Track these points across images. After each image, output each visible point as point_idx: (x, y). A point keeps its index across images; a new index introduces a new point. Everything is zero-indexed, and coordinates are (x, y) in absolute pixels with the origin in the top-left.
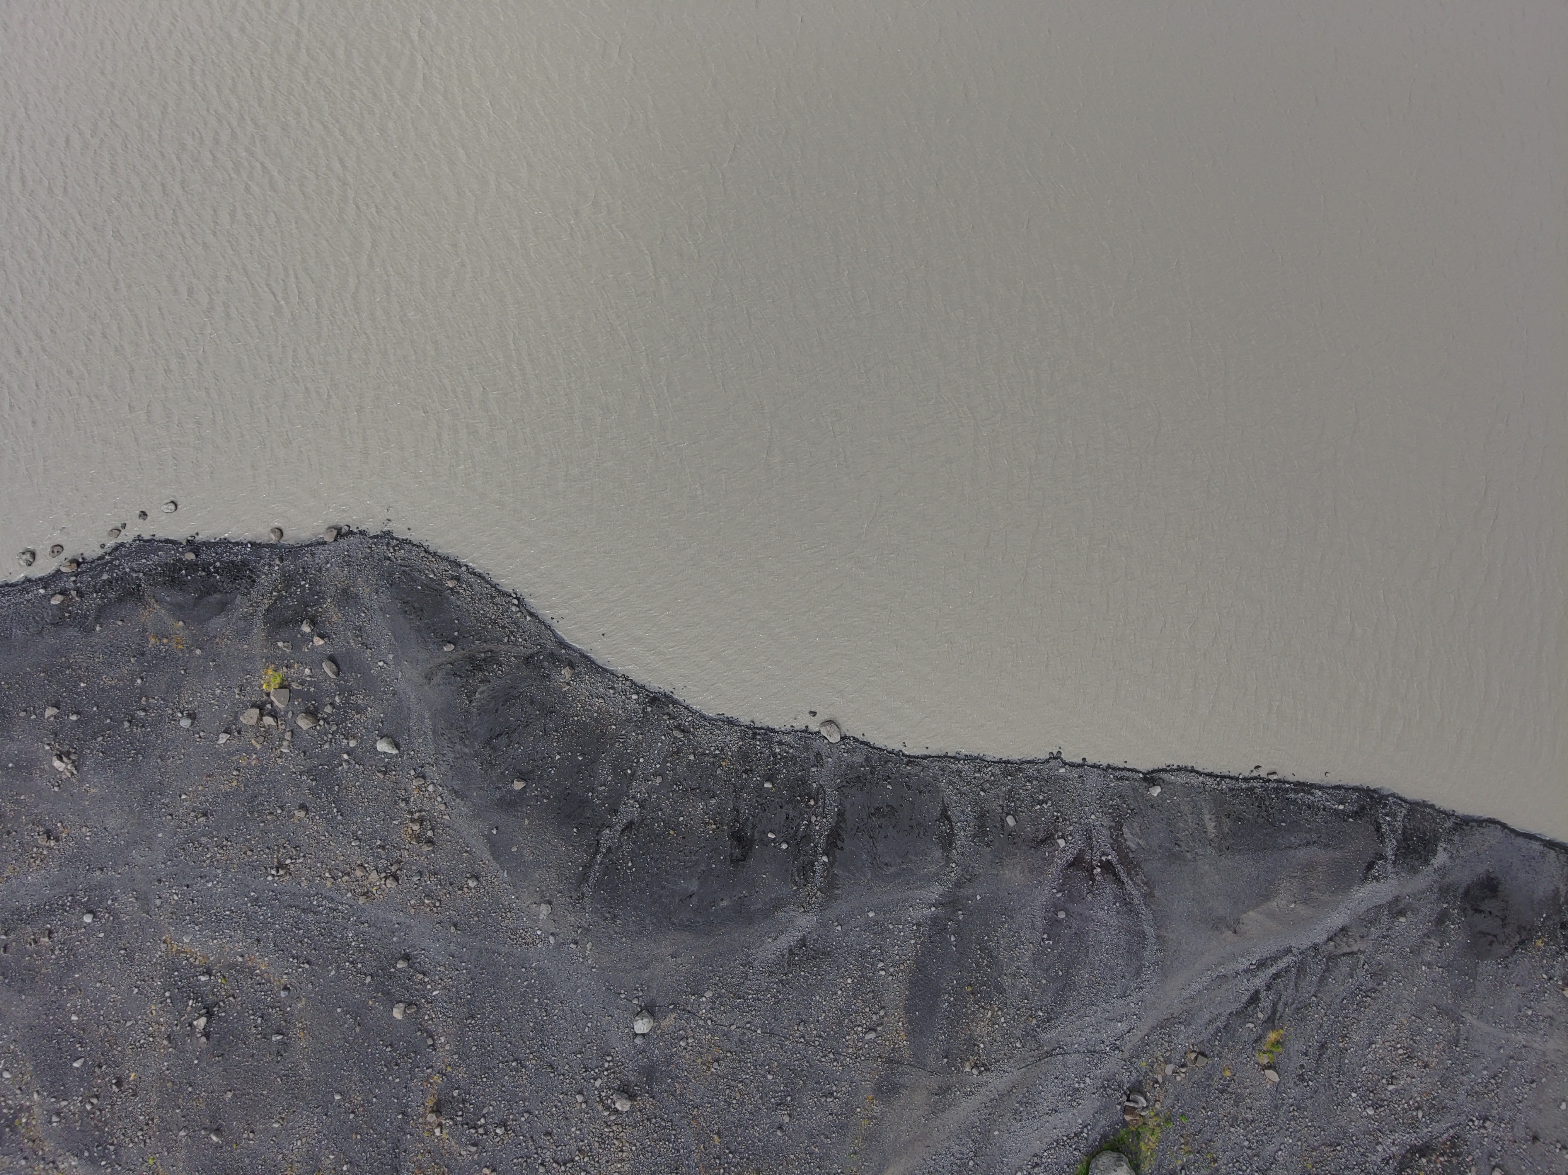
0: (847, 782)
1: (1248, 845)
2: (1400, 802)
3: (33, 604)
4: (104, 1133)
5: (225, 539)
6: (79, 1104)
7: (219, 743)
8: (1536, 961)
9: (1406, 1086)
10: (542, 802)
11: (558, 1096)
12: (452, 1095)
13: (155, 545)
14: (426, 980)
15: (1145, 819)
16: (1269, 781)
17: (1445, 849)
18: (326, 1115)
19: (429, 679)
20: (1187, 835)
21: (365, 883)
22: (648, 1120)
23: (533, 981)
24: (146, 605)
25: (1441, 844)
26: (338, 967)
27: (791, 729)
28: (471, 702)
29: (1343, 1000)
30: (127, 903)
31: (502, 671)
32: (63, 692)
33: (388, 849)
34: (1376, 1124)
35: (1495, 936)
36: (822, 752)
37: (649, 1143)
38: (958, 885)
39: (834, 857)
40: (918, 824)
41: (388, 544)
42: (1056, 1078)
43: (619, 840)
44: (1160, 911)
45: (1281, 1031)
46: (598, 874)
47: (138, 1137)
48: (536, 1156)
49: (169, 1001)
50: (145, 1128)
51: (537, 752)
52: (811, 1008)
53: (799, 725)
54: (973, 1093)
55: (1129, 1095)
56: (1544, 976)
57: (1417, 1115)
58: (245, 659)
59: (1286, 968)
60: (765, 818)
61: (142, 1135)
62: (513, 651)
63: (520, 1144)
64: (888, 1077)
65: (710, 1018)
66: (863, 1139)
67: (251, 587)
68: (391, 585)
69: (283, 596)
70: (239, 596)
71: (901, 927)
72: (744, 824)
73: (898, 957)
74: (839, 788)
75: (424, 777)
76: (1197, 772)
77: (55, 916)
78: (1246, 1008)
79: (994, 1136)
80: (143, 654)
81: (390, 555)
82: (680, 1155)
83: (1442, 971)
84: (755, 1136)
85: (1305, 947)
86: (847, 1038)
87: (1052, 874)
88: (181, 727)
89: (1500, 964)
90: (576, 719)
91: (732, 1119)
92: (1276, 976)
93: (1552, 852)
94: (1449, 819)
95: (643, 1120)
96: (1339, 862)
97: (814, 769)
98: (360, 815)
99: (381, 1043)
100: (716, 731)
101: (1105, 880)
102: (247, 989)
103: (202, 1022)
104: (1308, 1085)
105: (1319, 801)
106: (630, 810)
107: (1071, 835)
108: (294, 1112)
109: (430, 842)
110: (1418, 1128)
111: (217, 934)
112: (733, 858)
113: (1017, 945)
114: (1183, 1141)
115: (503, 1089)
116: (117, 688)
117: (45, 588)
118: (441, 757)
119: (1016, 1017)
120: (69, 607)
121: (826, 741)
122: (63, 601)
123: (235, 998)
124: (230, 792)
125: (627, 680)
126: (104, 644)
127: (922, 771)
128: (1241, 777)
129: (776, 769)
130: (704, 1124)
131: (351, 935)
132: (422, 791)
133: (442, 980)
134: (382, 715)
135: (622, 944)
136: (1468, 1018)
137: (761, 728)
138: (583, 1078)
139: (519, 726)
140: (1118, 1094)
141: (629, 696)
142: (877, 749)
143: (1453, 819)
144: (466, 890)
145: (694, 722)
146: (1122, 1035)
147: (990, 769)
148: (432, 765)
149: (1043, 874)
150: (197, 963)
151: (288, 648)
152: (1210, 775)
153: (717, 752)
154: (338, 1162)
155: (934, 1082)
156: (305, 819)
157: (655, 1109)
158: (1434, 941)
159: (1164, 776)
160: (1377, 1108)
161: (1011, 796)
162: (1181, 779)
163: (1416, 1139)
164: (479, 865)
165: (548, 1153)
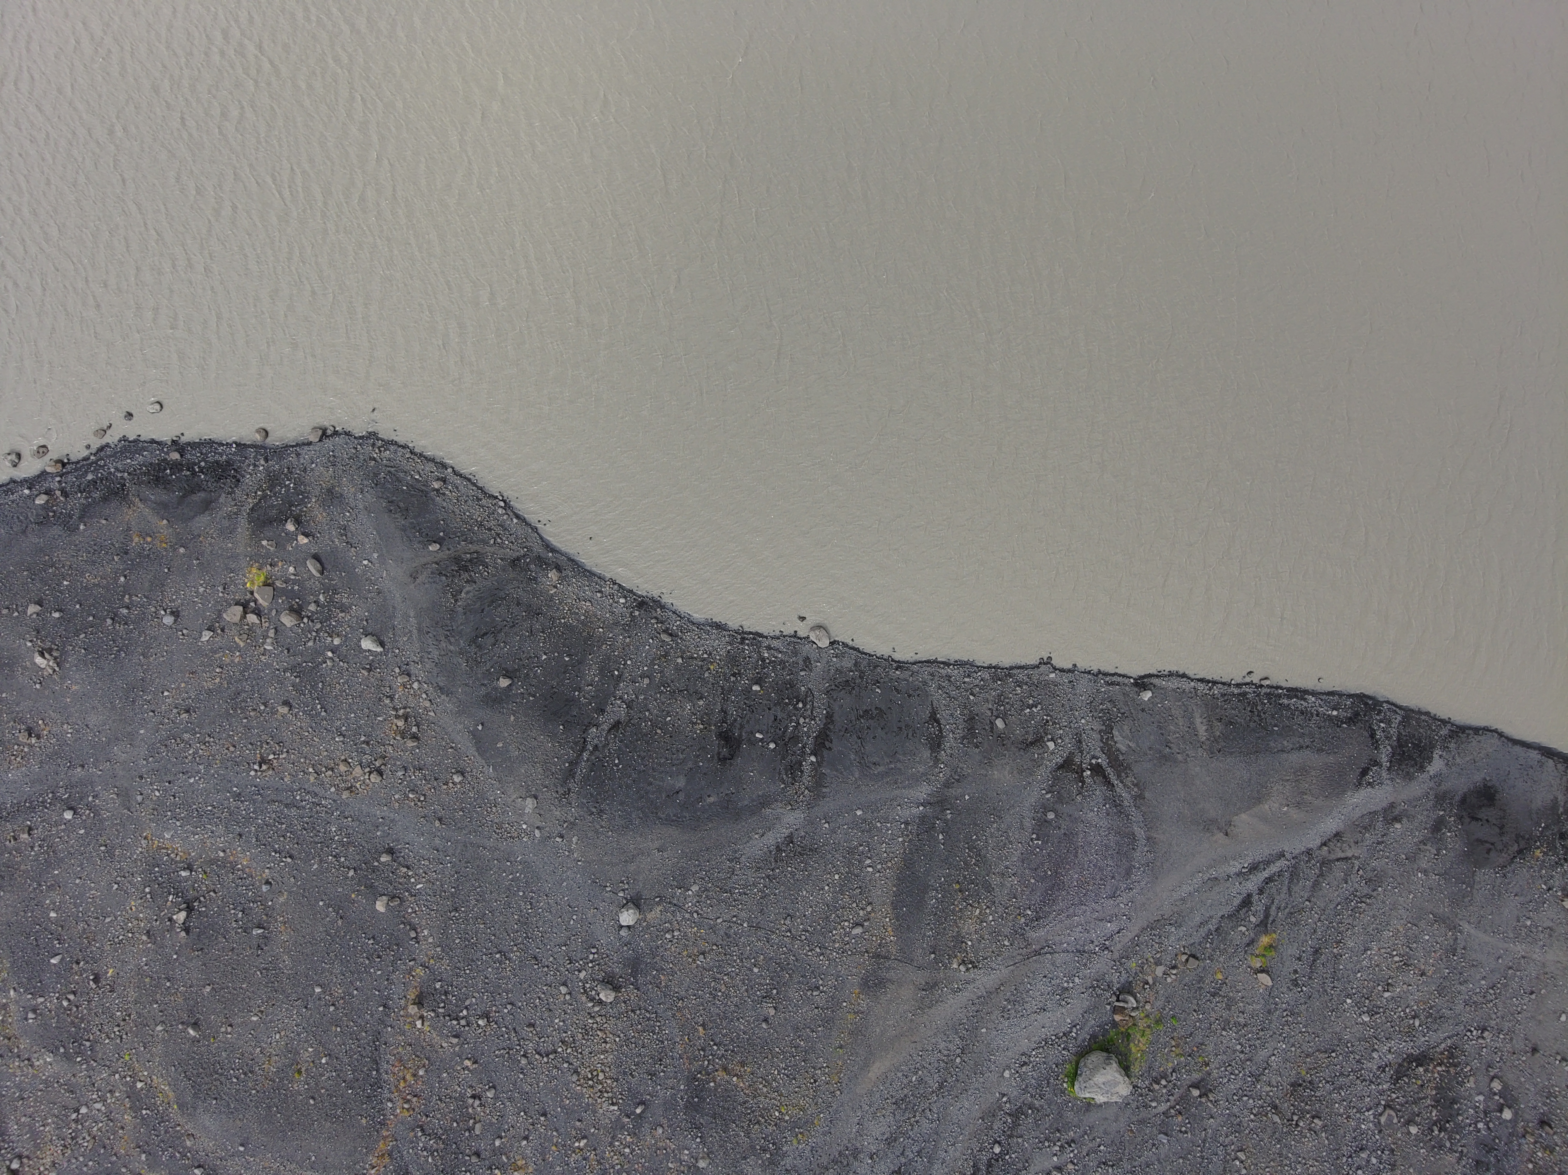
0: (836, 686)
1: (1240, 748)
2: (1394, 708)
3: (17, 504)
4: (80, 1029)
5: (210, 439)
6: (56, 1001)
7: (202, 640)
8: (1534, 871)
9: (1402, 993)
10: (528, 701)
11: (541, 988)
12: (435, 987)
13: (140, 445)
14: (410, 873)
15: (1136, 722)
16: (1261, 686)
17: (1441, 756)
18: (306, 1007)
19: (414, 578)
20: (1177, 738)
21: (349, 778)
22: (632, 1011)
23: (518, 875)
24: (130, 504)
25: (1437, 752)
26: (321, 861)
27: (780, 634)
28: (456, 601)
29: (1337, 906)
30: (108, 799)
31: (488, 573)
32: (46, 590)
33: (372, 745)
34: (1372, 1030)
35: (1492, 844)
36: (811, 656)
37: (633, 1034)
38: (947, 785)
39: (822, 757)
40: (907, 726)
41: (373, 445)
42: (1045, 977)
43: (606, 739)
44: (1151, 812)
45: (1274, 936)
46: (584, 771)
47: (114, 1032)
48: (518, 1048)
49: (149, 896)
50: (122, 1023)
51: (523, 652)
52: (797, 903)
53: (788, 630)
54: (960, 990)
55: (1119, 995)
56: (1543, 886)
57: (1413, 1024)
58: (229, 558)
59: (1278, 872)
60: (753, 719)
61: (119, 1031)
62: (500, 552)
63: (502, 1036)
64: (875, 972)
65: (695, 912)
66: (849, 1033)
67: (236, 487)
68: (376, 485)
69: (268, 495)
70: (223, 495)
71: (889, 825)
72: (732, 725)
73: (885, 855)
74: (828, 692)
75: (409, 675)
76: (1189, 678)
77: (35, 813)
78: (1238, 911)
79: (982, 1033)
80: (126, 553)
81: (375, 456)
82: (664, 1047)
83: (1439, 879)
84: (740, 1030)
85: (1297, 852)
86: (834, 932)
87: (1041, 775)
88: (164, 624)
89: (1498, 873)
90: (563, 621)
91: (717, 1011)
92: (1269, 880)
93: (1551, 761)
94: (1445, 726)
95: (627, 1012)
96: (1332, 767)
97: (802, 673)
98: (344, 711)
99: (363, 935)
100: (704, 636)
101: (1095, 782)
102: (229, 883)
103: (182, 916)
104: (1302, 991)
105: (1312, 707)
106: (617, 710)
107: (1060, 738)
108: (273, 1005)
109: (415, 737)
110: (1414, 1036)
111: (199, 829)
112: (721, 757)
113: (1005, 844)
114: (1173, 1043)
115: (486, 981)
116: (100, 587)
117: (30, 488)
118: (426, 655)
119: (1005, 915)
120: (53, 506)
121: (814, 645)
122: (47, 501)
123: (215, 893)
124: (213, 689)
125: (615, 584)
126: (88, 543)
127: (911, 676)
128: (1233, 682)
129: (765, 674)
130: (689, 1016)
131: (334, 829)
132: (406, 688)
133: (426, 874)
134: (366, 614)
135: (609, 837)
136: (1466, 927)
137: (751, 633)
138: (567, 970)
139: (506, 626)
140: (1108, 995)
141: (616, 600)
142: (866, 654)
143: (1449, 726)
144: (451, 785)
145: (682, 627)
146: (1112, 936)
147: (979, 674)
148: (418, 663)
149: (1032, 775)
150: (178, 858)
151: (272, 546)
152: (1201, 680)
153: (705, 656)
154: (317, 1055)
155: (921, 977)
156: (289, 715)
157: (639, 1001)
158: (1430, 848)
159: (1155, 681)
160: (1372, 1015)
161: (1000, 700)
162: (1173, 684)
163: (1412, 1048)
164: (464, 760)
165: (531, 1045)
